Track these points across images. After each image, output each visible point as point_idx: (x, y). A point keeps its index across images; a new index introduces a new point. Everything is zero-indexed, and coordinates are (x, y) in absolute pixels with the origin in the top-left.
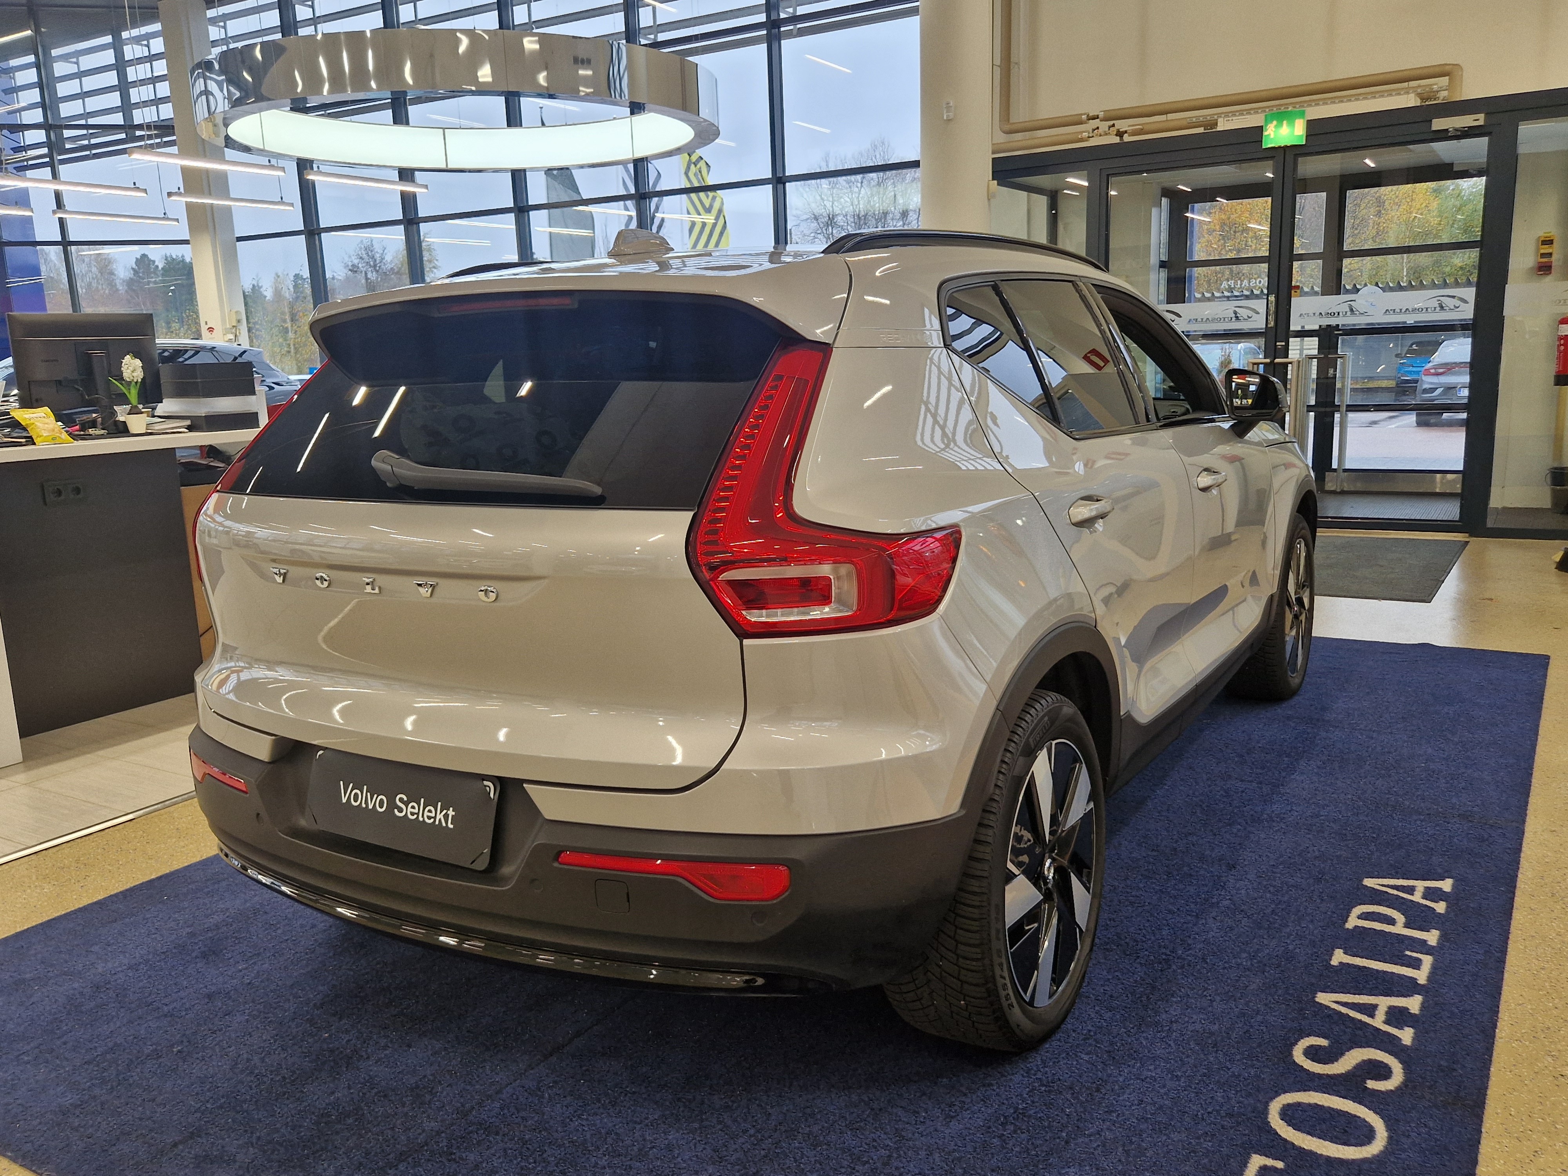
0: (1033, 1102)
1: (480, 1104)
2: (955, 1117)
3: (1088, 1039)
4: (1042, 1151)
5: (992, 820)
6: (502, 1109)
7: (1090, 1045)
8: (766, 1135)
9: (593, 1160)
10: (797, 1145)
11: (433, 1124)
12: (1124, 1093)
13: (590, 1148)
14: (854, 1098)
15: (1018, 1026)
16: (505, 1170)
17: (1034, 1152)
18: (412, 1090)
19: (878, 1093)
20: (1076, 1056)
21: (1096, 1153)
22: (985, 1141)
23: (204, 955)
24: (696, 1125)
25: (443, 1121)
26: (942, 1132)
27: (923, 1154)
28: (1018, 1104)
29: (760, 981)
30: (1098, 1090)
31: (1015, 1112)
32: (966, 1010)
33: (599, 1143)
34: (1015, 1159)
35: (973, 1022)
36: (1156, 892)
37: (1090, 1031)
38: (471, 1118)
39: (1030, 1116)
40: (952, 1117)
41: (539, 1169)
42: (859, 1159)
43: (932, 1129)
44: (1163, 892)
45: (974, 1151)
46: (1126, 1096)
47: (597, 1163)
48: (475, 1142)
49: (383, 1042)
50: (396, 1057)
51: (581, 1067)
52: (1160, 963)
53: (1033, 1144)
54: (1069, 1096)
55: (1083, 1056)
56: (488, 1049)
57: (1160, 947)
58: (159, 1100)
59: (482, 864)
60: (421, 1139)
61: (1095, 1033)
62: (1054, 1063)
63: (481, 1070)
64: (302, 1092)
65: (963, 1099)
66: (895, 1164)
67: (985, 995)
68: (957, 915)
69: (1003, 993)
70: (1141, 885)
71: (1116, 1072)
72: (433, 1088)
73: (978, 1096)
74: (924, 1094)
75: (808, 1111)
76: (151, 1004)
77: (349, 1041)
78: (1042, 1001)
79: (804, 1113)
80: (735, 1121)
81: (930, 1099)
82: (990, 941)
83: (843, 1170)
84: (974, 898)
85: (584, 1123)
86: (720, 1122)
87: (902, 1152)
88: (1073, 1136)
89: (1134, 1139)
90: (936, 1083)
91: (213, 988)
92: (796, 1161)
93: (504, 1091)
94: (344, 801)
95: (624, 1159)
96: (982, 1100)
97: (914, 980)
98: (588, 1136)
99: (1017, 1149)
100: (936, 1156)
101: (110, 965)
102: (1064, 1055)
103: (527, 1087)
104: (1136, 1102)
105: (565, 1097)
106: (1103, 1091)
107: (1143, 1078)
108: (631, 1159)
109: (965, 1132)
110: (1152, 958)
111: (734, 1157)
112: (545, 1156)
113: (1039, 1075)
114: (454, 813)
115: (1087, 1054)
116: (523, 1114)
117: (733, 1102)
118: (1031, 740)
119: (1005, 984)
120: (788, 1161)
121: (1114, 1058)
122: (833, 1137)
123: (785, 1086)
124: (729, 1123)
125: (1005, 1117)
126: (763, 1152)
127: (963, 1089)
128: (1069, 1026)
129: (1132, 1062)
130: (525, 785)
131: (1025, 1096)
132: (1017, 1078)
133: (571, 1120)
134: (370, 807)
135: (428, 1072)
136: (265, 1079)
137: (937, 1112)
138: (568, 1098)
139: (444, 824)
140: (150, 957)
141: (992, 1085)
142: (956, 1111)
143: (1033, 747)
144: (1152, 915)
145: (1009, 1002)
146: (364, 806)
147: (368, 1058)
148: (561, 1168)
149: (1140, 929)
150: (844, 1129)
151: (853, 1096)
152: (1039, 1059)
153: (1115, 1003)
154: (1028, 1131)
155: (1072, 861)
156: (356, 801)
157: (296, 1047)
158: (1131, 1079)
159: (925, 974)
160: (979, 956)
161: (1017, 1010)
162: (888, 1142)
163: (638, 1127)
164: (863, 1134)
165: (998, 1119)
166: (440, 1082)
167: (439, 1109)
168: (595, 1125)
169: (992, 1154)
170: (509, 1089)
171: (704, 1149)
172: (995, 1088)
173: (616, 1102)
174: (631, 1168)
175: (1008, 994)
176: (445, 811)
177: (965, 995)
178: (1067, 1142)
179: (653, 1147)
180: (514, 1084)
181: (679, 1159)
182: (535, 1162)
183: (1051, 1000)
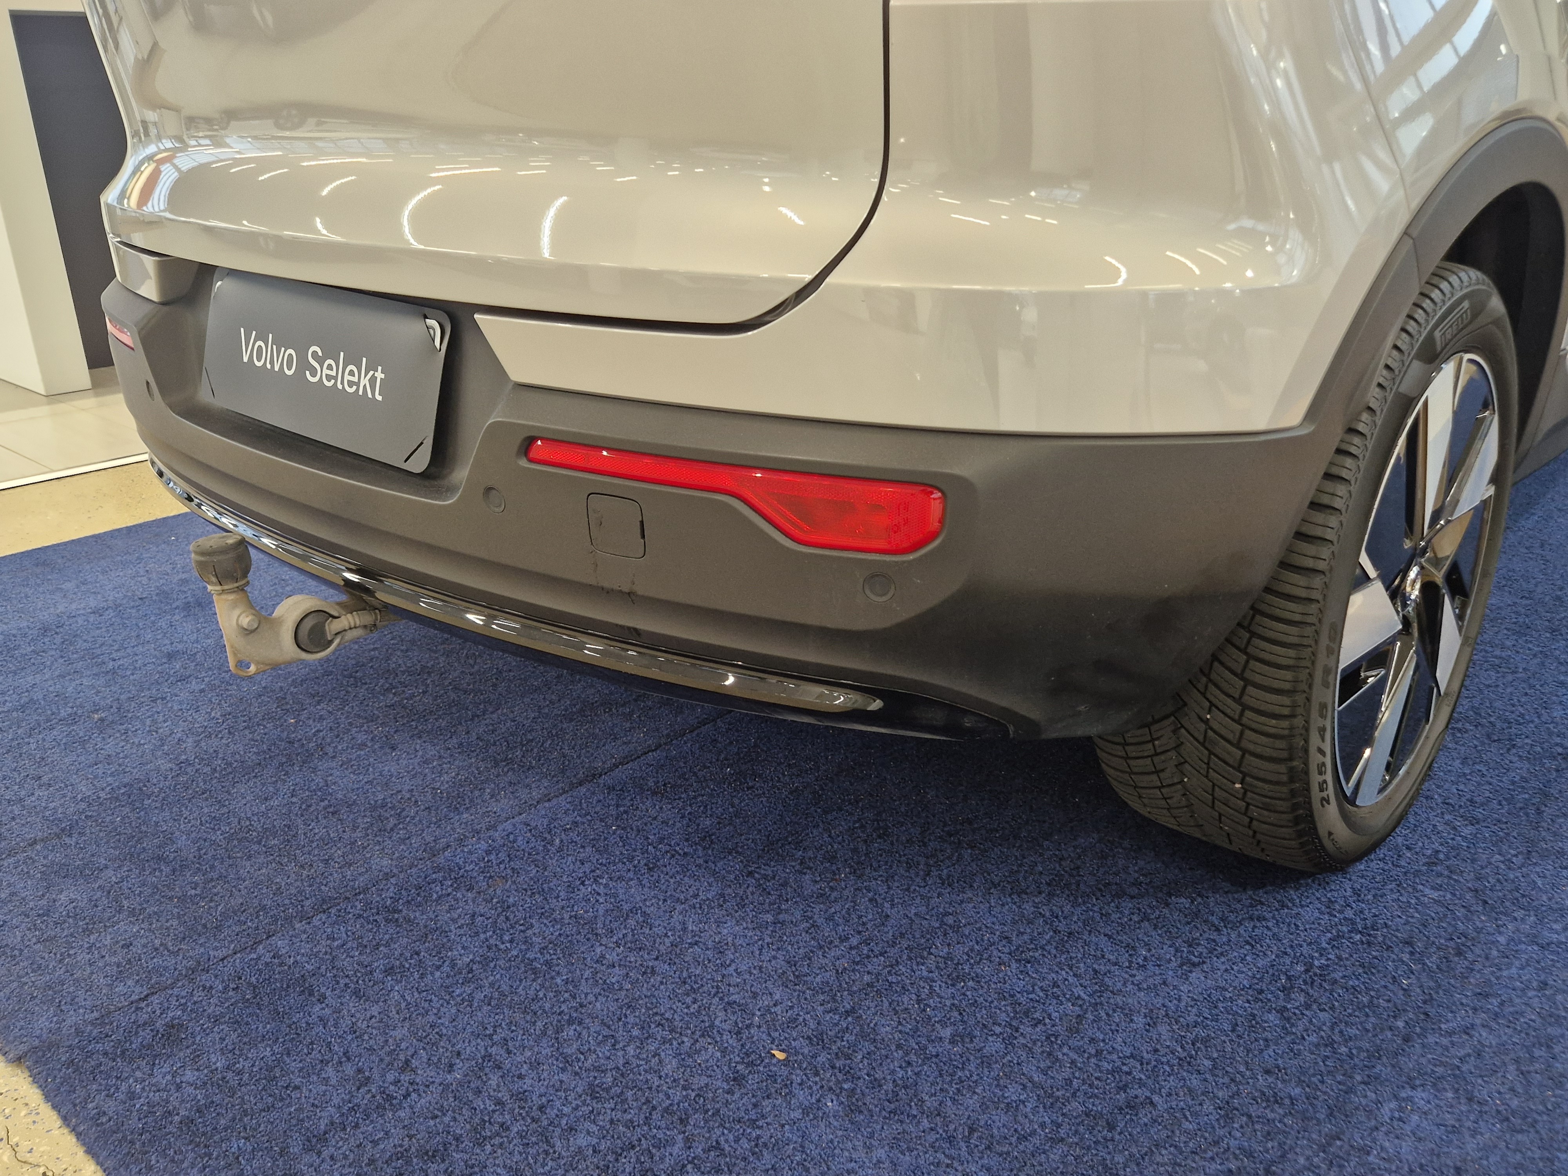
0: (1340, 958)
1: (461, 841)
2: (1199, 964)
3: (1435, 864)
4: (1360, 1049)
5: (1349, 468)
6: (488, 852)
7: (1439, 875)
8: (877, 950)
9: (598, 950)
10: (925, 974)
11: (385, 862)
12: (1509, 966)
13: (600, 931)
14: (1028, 908)
15: (1330, 834)
16: (463, 948)
17: (1343, 1049)
18: (374, 808)
19: (1067, 908)
20: (1415, 889)
21: (1464, 1068)
22: (1254, 1016)
23: (187, 607)
24: (769, 918)
25: (401, 858)
26: (1175, 988)
27: (1140, 1021)
28: (1312, 958)
29: (876, 705)
30: (1459, 954)
31: (1307, 971)
32: (1243, 799)
33: (615, 925)
34: (1309, 1057)
35: (1251, 819)
36: (1535, 656)
37: (1437, 852)
38: (441, 860)
39: (1335, 982)
40: (1194, 965)
41: (515, 953)
42: (1026, 1014)
43: (1158, 980)
44: (1546, 656)
45: (1233, 1031)
46: (1514, 970)
47: (603, 956)
48: (435, 896)
49: (361, 737)
50: (371, 760)
51: (618, 806)
52: (1555, 758)
53: (1341, 1032)
54: (1406, 957)
55: (1427, 891)
56: (496, 765)
57: (1551, 734)
58: (45, 779)
59: (420, 463)
60: (361, 882)
61: (1448, 858)
62: (1374, 896)
63: (477, 793)
64: (228, 792)
65: (1214, 935)
66: (1090, 1033)
67: (1285, 778)
68: (1253, 634)
69: (1315, 779)
70: (1508, 643)
71: (1491, 927)
72: (404, 810)
73: (1239, 935)
74: (1146, 918)
75: (950, 920)
76: (98, 656)
77: (319, 731)
78: (1368, 798)
79: (942, 923)
80: (830, 918)
81: (1156, 927)
82: (1310, 686)
83: (998, 1030)
84: (1292, 606)
85: (602, 890)
86: (807, 919)
87: (1103, 1014)
88: (1418, 1030)
89: (1537, 1053)
90: (1167, 905)
91: (180, 647)
92: (919, 1002)
93: (500, 828)
94: (245, 359)
95: (646, 956)
96: (1248, 943)
97: (1153, 740)
98: (601, 912)
99: (1313, 1038)
100: (1163, 1029)
101: (74, 606)
102: (1393, 885)
103: (533, 824)
104: (1535, 984)
105: (583, 847)
106: (1470, 956)
107: (1544, 942)
108: (657, 959)
109: (1216, 995)
110: (1538, 749)
111: (818, 979)
112: (529, 932)
113: (1349, 913)
114: (383, 376)
115: (1433, 888)
116: (517, 864)
117: (832, 889)
118: (1437, 334)
119: (1324, 764)
120: (906, 999)
121: (1486, 902)
122: (986, 969)
123: (917, 875)
124: (820, 921)
125: (1289, 978)
126: (867, 978)
127: (1214, 919)
128: (1400, 840)
129: (1519, 914)
130: (476, 316)
131: (1324, 945)
132: (1309, 913)
133: (583, 883)
134: (277, 369)
135: (407, 787)
136: (189, 770)
137: (1167, 952)
138: (588, 849)
139: (370, 396)
140: (125, 602)
141: (1265, 919)
142: (1200, 956)
143: (1439, 348)
144: (1532, 687)
145: (1324, 794)
146: (269, 366)
147: (334, 757)
148: (548, 957)
149: (1513, 706)
150: (1005, 958)
151: (1025, 906)
152: (1347, 885)
153: (1479, 813)
154: (1333, 1008)
155: (1448, 578)
156: (259, 360)
157: (247, 732)
158: (1521, 942)
159: (1174, 732)
160: (1286, 711)
161: (1332, 809)
162: (1078, 991)
163: (680, 907)
164: (1037, 972)
165: (1275, 979)
166: (416, 802)
167: (403, 841)
168: (615, 896)
169: (1266, 1040)
170: (508, 826)
171: (775, 958)
172: (1270, 924)
173: (655, 865)
174: (653, 972)
175: (1325, 782)
176: (371, 373)
177: (1245, 775)
178: (1407, 1039)
179: (696, 943)
180: (517, 819)
181: (731, 969)
182: (511, 941)
183: (1381, 797)
